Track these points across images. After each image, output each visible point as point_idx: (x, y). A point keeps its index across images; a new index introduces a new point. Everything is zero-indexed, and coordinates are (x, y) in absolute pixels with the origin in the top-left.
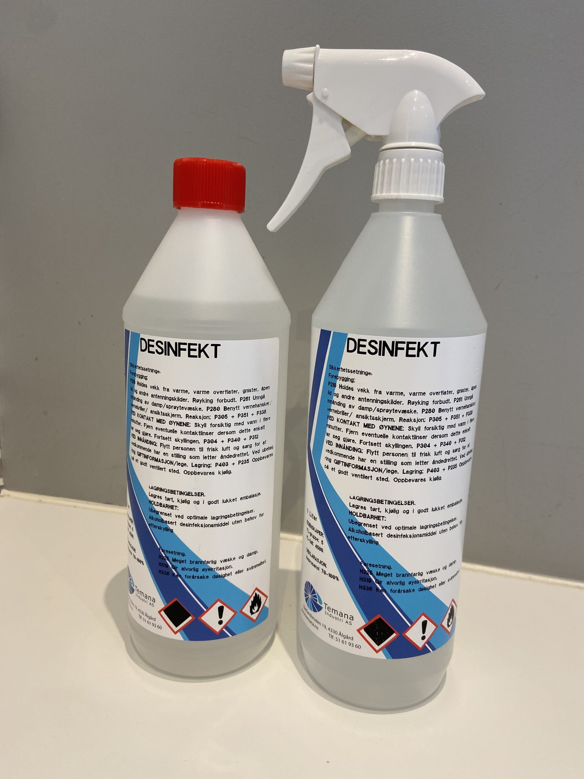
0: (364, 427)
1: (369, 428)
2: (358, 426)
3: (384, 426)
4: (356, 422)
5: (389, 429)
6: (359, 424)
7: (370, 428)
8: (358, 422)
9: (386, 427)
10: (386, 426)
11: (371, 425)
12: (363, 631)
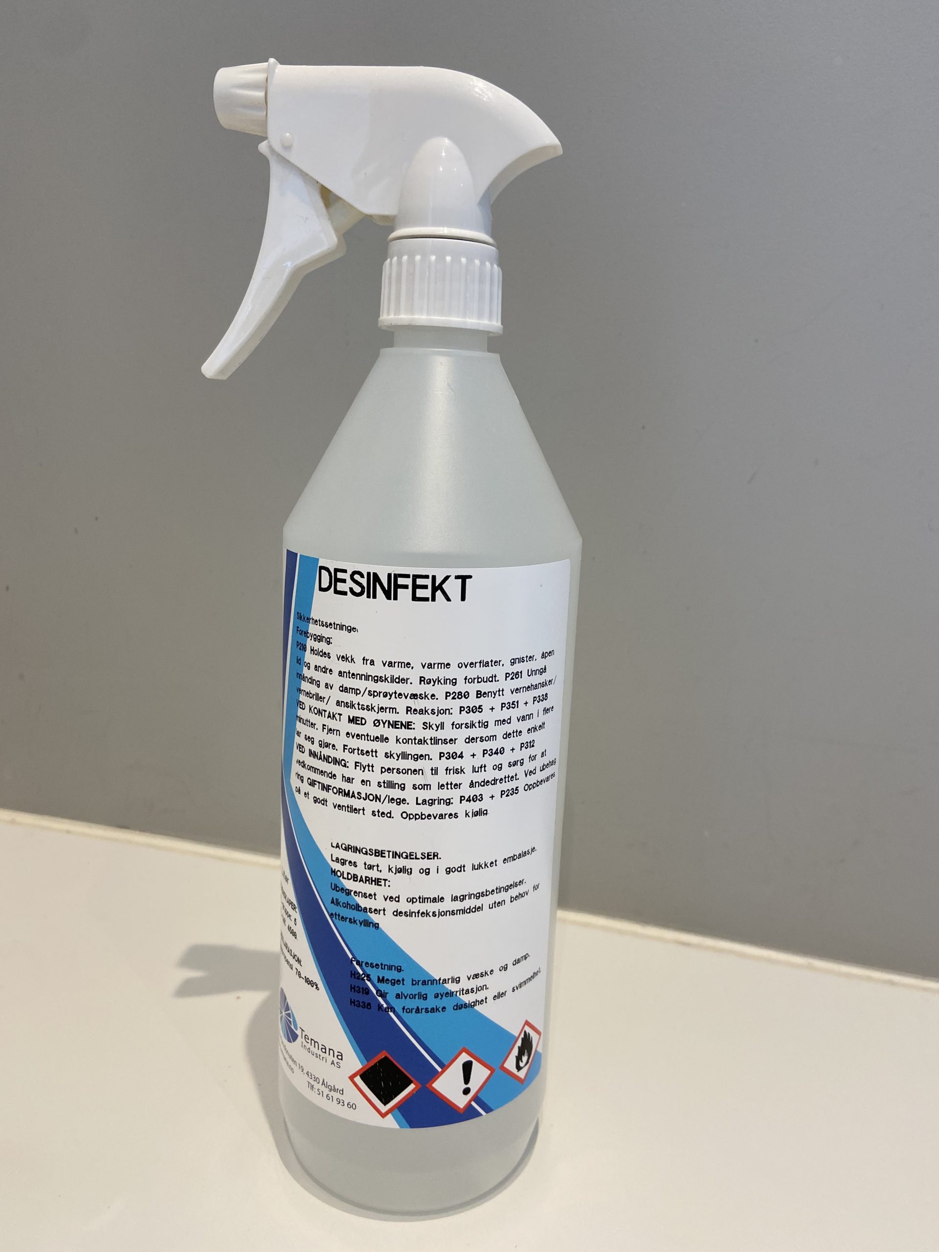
0: (349, 723)
1: (357, 724)
2: (340, 721)
3: (381, 721)
4: (336, 713)
5: (389, 727)
6: (341, 716)
7: (359, 724)
8: (339, 714)
9: (384, 724)
10: (384, 722)
11: (360, 719)
12: (358, 1080)
